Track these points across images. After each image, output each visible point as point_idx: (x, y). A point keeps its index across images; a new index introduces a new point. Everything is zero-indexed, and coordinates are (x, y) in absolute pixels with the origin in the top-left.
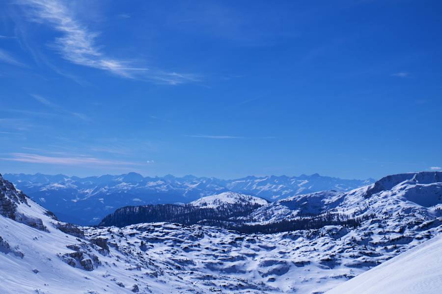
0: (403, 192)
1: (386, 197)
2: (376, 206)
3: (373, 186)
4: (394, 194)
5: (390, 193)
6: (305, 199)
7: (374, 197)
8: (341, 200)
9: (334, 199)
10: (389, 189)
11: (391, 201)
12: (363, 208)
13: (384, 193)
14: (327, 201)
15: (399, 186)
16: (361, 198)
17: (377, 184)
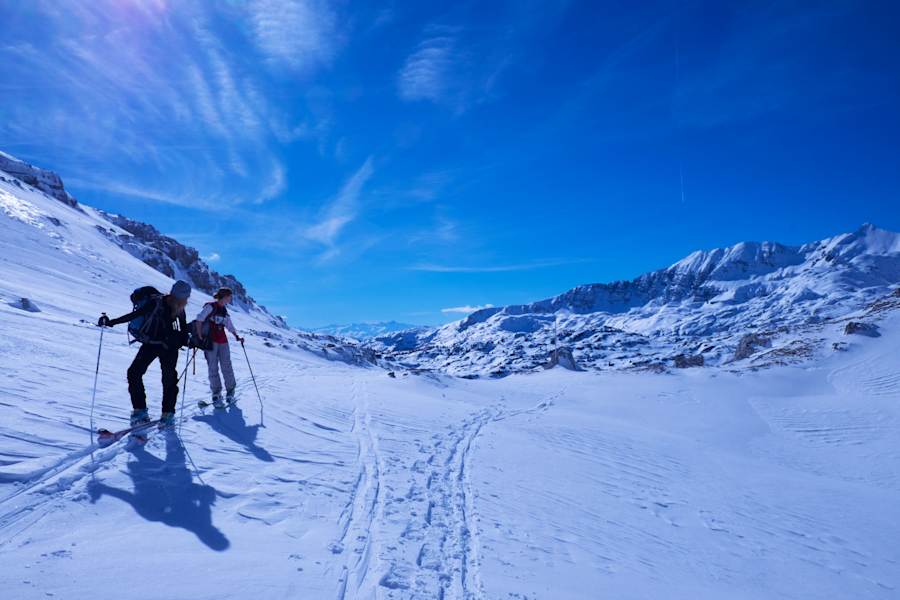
0: (499, 323)
1: (482, 328)
2: (474, 336)
3: (466, 320)
4: (490, 325)
5: (485, 324)
6: (399, 335)
7: (471, 329)
8: (435, 334)
9: (428, 334)
10: (484, 321)
11: (489, 332)
12: (462, 340)
13: (480, 325)
14: (421, 336)
15: (493, 318)
16: (455, 332)
17: (470, 318)
